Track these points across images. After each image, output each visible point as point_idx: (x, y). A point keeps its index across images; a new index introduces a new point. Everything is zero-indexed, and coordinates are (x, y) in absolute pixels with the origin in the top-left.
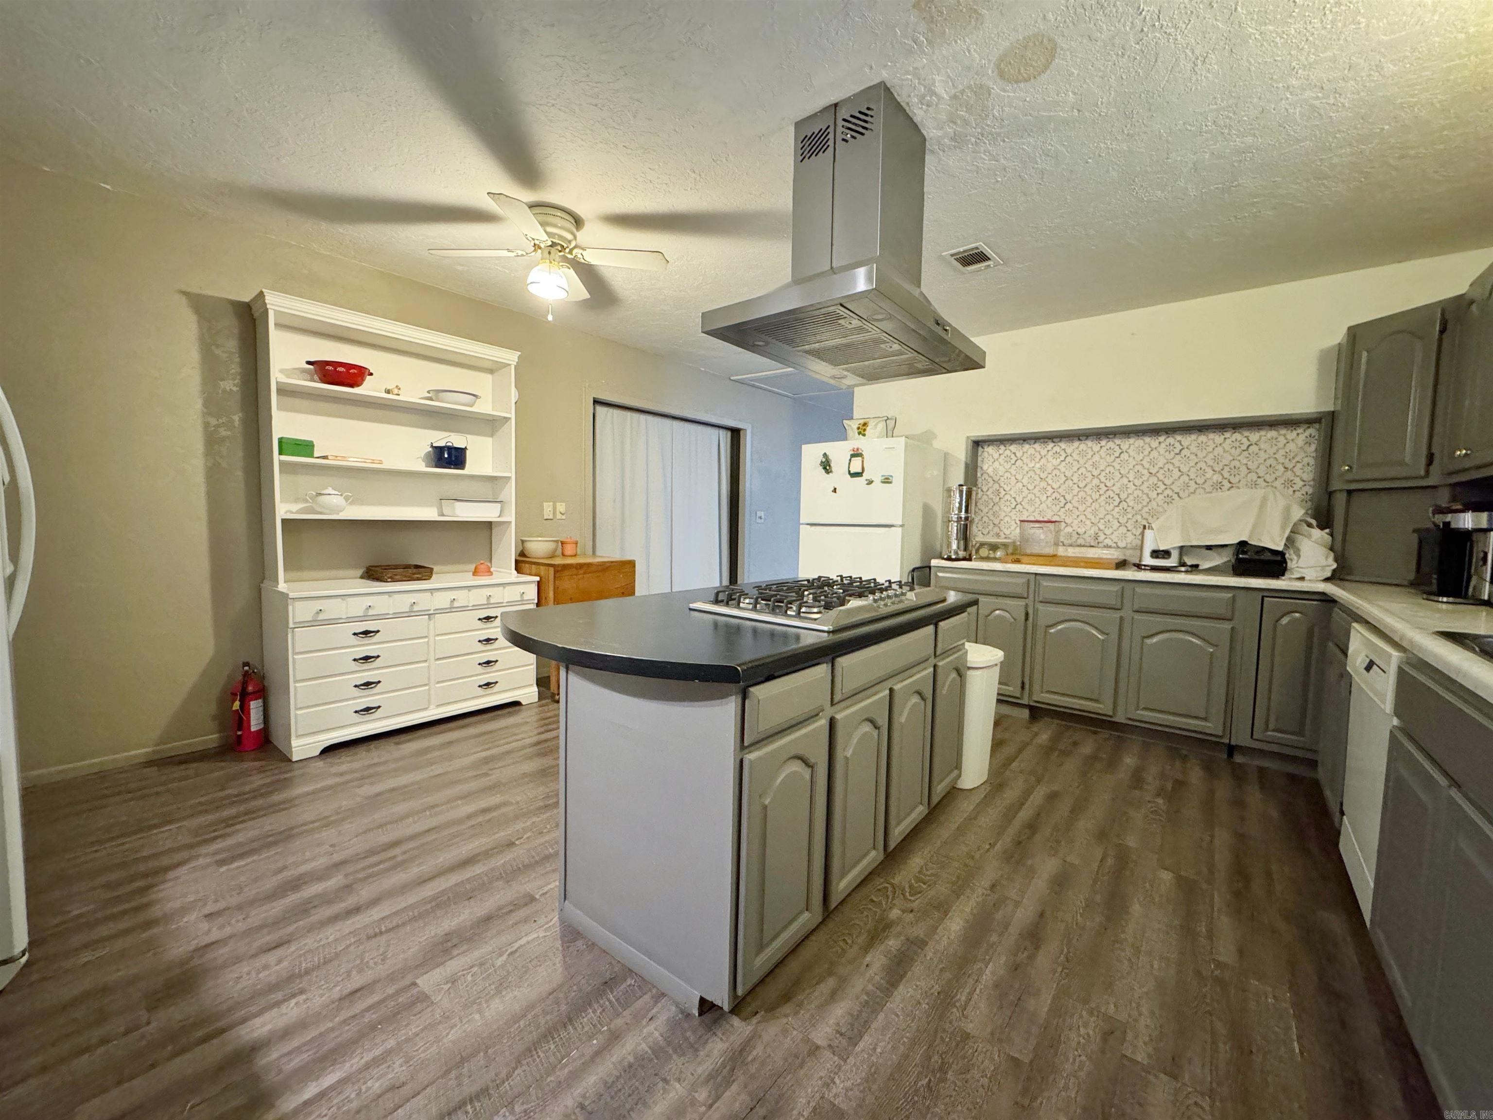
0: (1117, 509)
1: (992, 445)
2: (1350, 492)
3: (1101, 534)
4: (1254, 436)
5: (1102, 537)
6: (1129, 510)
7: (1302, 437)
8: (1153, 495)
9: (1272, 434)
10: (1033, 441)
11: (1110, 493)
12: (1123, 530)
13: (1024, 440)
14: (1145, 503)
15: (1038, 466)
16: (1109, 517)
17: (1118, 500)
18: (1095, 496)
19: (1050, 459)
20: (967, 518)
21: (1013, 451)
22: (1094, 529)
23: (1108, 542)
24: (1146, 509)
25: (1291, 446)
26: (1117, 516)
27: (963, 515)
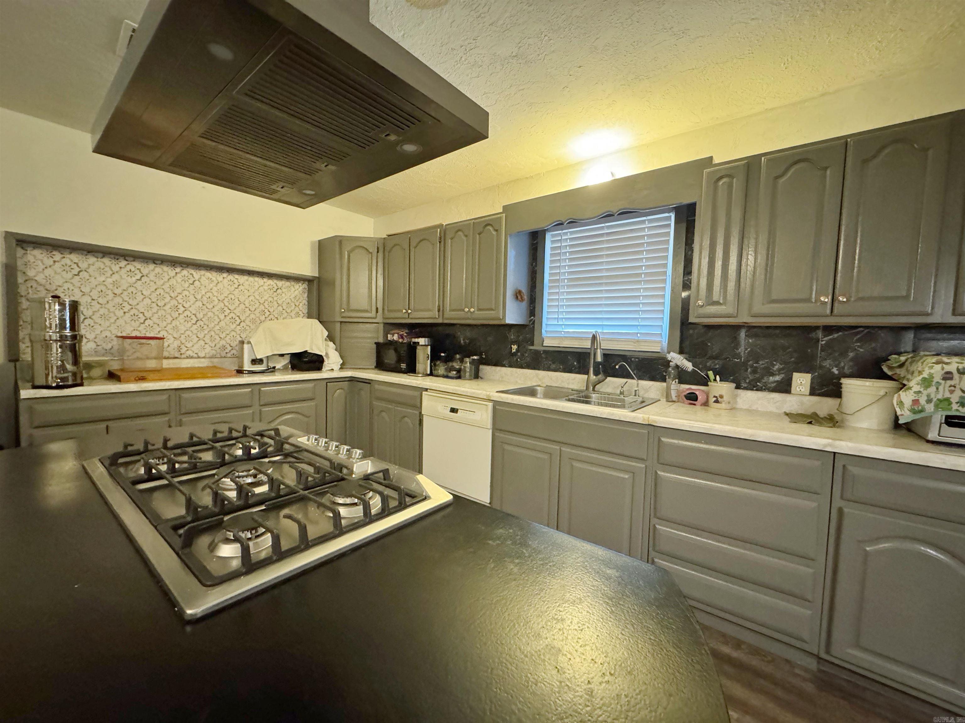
0: (195, 327)
1: (41, 248)
2: (341, 322)
3: (183, 346)
4: (280, 283)
5: (184, 350)
6: (205, 327)
7: (301, 288)
8: (222, 317)
9: (288, 284)
10: (101, 255)
11: (187, 313)
12: (202, 343)
13: (89, 252)
14: (216, 323)
15: (110, 280)
16: (188, 333)
17: (195, 319)
18: (175, 315)
19: (125, 276)
20: (74, 337)
21: (76, 260)
22: (177, 343)
23: (190, 353)
24: (218, 327)
25: (297, 292)
26: (195, 332)
27: (68, 332)
